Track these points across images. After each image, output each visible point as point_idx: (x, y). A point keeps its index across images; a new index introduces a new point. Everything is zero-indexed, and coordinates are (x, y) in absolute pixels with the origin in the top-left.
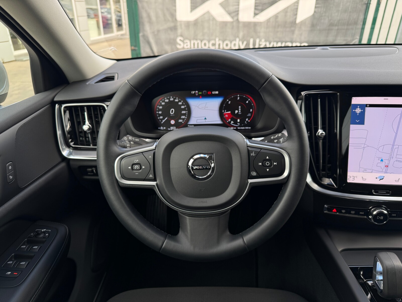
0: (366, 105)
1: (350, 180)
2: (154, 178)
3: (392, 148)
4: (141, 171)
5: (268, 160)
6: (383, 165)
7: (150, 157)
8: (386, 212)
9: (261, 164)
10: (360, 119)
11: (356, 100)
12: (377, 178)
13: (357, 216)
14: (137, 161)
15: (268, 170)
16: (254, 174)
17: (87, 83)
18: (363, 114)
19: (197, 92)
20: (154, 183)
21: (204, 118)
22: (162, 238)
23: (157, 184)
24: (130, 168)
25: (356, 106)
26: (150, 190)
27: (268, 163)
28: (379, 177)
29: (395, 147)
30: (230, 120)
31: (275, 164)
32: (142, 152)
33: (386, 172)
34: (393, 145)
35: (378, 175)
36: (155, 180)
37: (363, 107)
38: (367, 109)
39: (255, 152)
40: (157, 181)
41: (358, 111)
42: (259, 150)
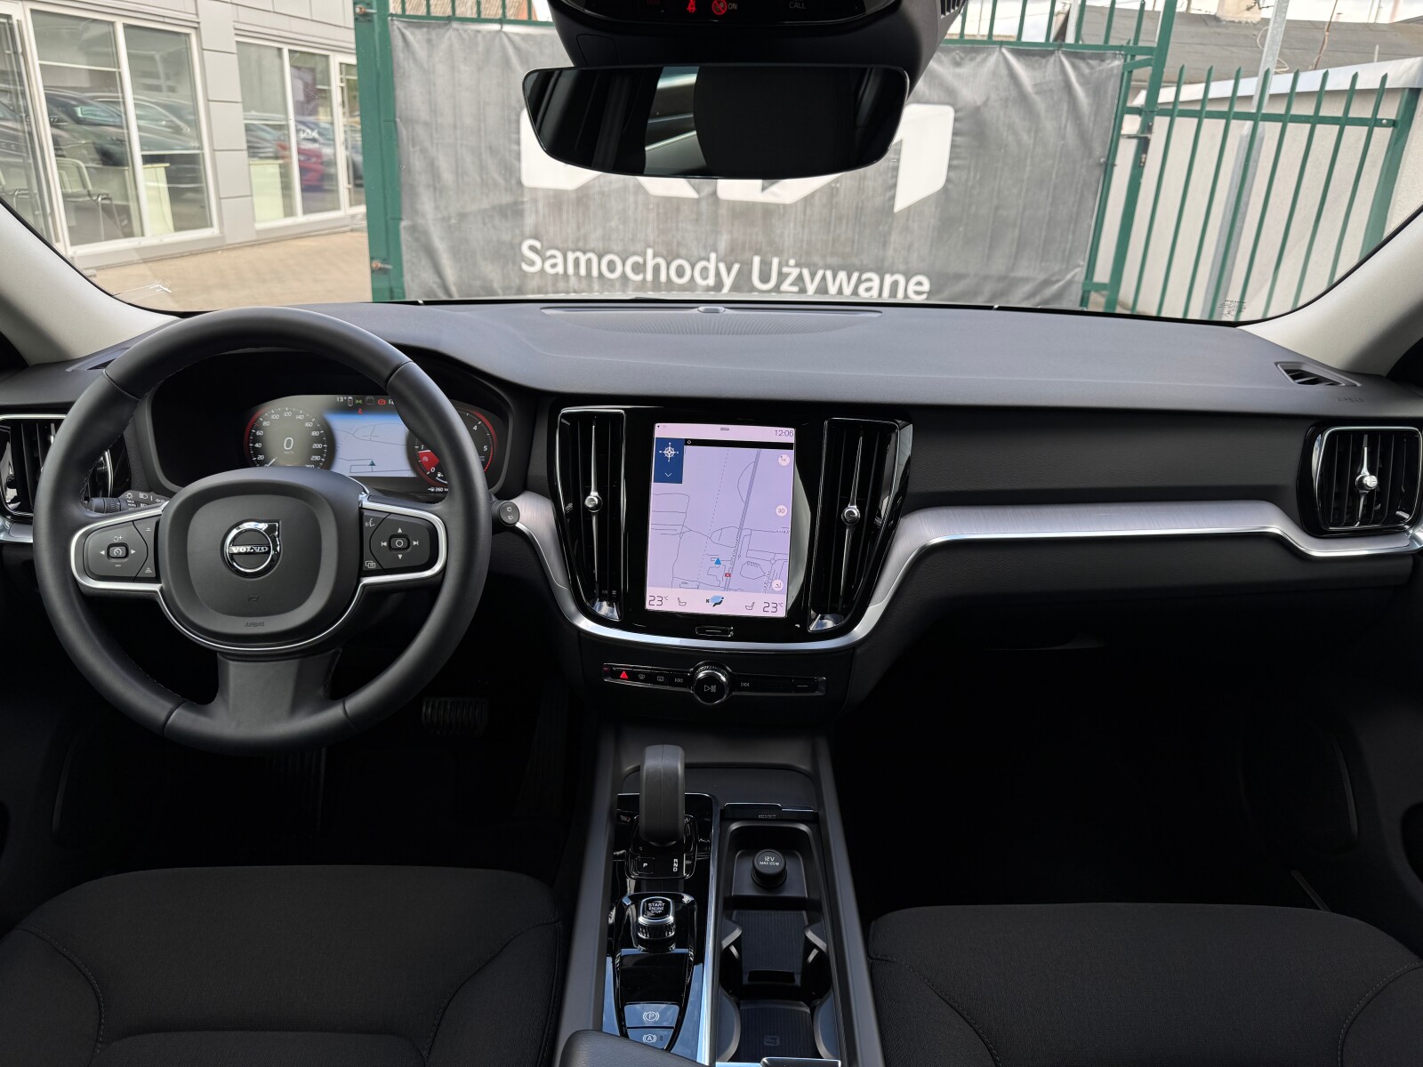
0: (686, 442)
1: (652, 605)
2: (154, 575)
3: (739, 535)
4: (126, 560)
5: (400, 536)
6: (720, 571)
7: (148, 530)
8: (724, 679)
9: (385, 544)
10: (674, 473)
11: (663, 430)
12: (708, 601)
13: (668, 688)
14: (119, 538)
15: (400, 556)
16: (371, 565)
17: (69, 370)
18: (678, 460)
19: (350, 398)
20: (155, 587)
21: (369, 462)
22: (169, 706)
23: (161, 590)
24: (103, 553)
25: (664, 442)
26: (147, 601)
27: (399, 543)
28: (713, 599)
29: (744, 533)
30: (433, 470)
31: (415, 543)
32: (133, 521)
33: (726, 588)
34: (741, 529)
35: (710, 594)
36: (156, 579)
37: (680, 444)
38: (688, 449)
39: (375, 519)
40: (160, 583)
41: (669, 452)
42: (383, 516)
